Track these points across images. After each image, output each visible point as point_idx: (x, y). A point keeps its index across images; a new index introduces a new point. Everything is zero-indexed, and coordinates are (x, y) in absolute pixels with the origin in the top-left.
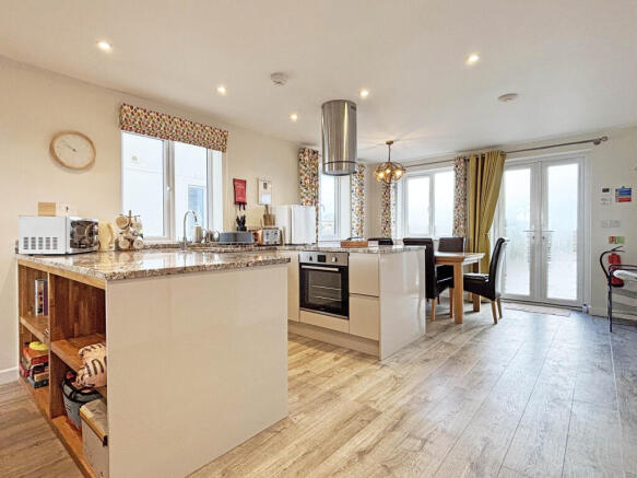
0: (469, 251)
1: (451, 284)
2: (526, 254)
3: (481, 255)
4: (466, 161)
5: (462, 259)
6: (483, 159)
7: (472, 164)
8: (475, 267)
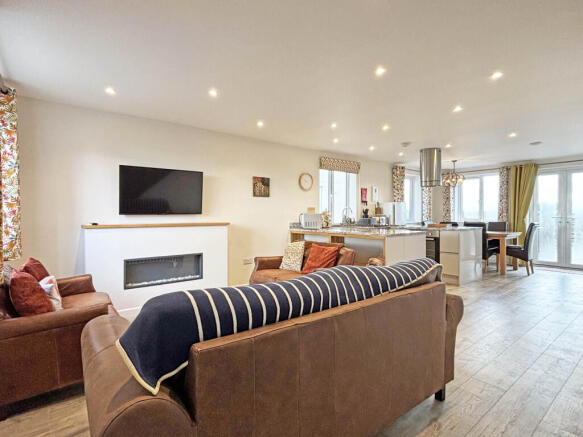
0: (510, 231)
1: (497, 251)
2: (555, 234)
3: (519, 234)
4: (508, 169)
5: (505, 236)
6: (521, 168)
7: (513, 172)
8: (515, 241)
